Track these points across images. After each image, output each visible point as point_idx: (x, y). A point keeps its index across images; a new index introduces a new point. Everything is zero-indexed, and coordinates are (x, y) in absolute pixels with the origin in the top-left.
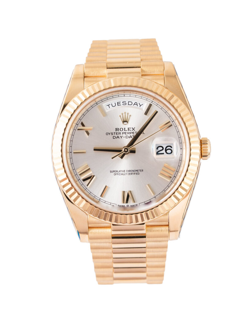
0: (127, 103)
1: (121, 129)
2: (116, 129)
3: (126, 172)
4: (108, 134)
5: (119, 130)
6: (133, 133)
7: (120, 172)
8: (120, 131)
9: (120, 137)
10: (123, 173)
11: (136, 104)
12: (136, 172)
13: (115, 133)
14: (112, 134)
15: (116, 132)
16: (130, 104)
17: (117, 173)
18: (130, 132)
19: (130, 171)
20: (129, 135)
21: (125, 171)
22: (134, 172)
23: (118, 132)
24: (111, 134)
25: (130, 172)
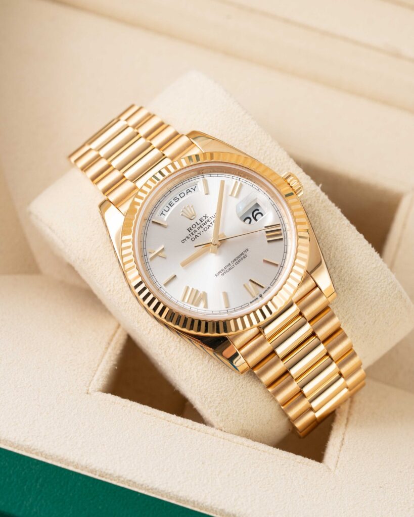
0: (179, 197)
1: (194, 226)
2: (188, 230)
3: (232, 265)
4: (183, 241)
5: (192, 228)
6: (208, 221)
7: (225, 269)
8: (194, 229)
9: (199, 235)
10: (229, 267)
11: (188, 191)
12: (242, 256)
13: (191, 235)
14: (188, 238)
15: (190, 233)
16: (182, 195)
17: (223, 272)
18: (204, 222)
19: (235, 260)
20: (206, 226)
21: (231, 263)
22: (240, 258)
23: (193, 231)
24: (186, 239)
25: (237, 261)
